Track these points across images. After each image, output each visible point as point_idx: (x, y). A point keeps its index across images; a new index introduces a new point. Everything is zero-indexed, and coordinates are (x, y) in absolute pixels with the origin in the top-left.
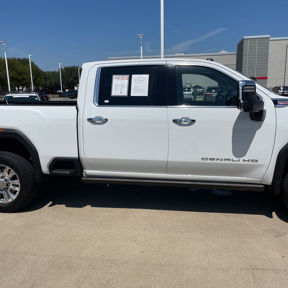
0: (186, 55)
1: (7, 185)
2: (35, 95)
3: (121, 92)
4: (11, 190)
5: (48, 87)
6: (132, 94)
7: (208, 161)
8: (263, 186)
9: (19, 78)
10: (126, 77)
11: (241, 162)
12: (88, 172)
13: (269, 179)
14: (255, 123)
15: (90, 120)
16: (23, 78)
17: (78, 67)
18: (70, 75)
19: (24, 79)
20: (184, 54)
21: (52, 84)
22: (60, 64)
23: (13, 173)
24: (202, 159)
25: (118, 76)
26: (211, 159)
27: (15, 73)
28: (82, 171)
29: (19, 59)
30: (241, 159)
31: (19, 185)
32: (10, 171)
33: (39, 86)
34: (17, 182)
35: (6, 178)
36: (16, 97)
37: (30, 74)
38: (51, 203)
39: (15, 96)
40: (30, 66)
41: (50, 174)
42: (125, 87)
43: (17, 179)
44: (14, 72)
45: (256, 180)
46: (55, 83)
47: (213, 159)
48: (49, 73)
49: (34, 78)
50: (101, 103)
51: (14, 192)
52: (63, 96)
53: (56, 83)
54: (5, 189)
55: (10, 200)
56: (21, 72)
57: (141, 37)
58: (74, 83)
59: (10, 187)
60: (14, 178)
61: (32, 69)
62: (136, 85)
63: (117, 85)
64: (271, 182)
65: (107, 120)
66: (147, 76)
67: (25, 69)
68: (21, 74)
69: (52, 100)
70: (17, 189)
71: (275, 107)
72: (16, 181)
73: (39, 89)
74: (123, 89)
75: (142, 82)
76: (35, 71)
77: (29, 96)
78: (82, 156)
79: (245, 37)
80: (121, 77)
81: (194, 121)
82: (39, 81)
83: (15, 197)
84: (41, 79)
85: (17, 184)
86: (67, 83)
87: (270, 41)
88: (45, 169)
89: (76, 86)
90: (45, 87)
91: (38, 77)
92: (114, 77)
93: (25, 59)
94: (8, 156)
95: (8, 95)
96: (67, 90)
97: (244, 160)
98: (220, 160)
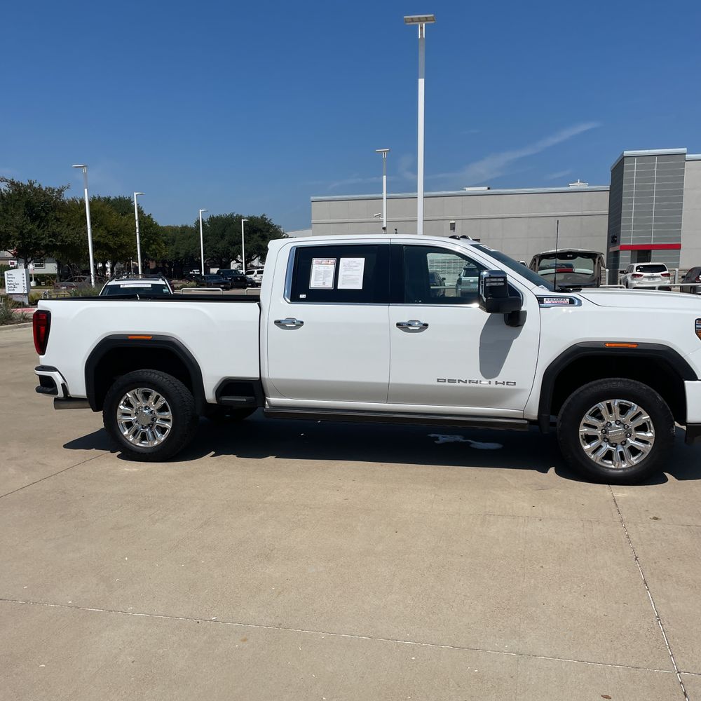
0: (491, 191)
1: (153, 419)
2: (164, 283)
3: (324, 283)
4: (158, 427)
5: (170, 263)
6: (340, 287)
7: (447, 384)
8: (526, 422)
9: (111, 244)
10: (332, 261)
11: (493, 385)
12: (273, 400)
13: (533, 412)
14: (512, 329)
15: (278, 323)
16: (121, 244)
17: (241, 218)
18: (222, 237)
19: (122, 246)
20: (486, 188)
21: (181, 255)
22: (201, 211)
23: (162, 401)
24: (438, 380)
25: (319, 260)
26: (449, 381)
27: (104, 233)
28: (264, 400)
29: (108, 200)
30: (493, 381)
31: (171, 419)
32: (158, 398)
33: (149, 259)
34: (168, 415)
35: (152, 409)
36: (126, 286)
37: (136, 235)
38: (213, 453)
39: (126, 284)
40: (137, 218)
41: (216, 402)
42: (329, 276)
43: (168, 411)
44: (101, 232)
45: (514, 413)
46: (186, 254)
47: (454, 381)
48: (174, 229)
49: (144, 243)
50: (294, 298)
51: (163, 430)
52: (205, 284)
53: (190, 254)
54: (149, 425)
55: (156, 443)
56: (116, 230)
57: (384, 156)
58: (230, 254)
59: (157, 422)
60: (163, 409)
61: (139, 224)
62: (345, 273)
63: (318, 273)
64: (536, 415)
65: (302, 323)
66: (362, 261)
67: (126, 225)
68: (116, 235)
69: (184, 293)
70: (167, 425)
71: (540, 307)
72: (166, 413)
73: (149, 267)
74: (327, 279)
75: (355, 268)
76: (146, 228)
77: (152, 285)
78: (265, 375)
79: (627, 153)
80: (324, 261)
81: (426, 325)
82: (154, 250)
83: (163, 439)
84: (159, 244)
85: (167, 417)
86: (215, 255)
87: (686, 163)
88: (210, 395)
89: (235, 262)
90: (164, 262)
91: (151, 242)
92: (315, 261)
93: (120, 198)
94: (156, 376)
95: (110, 283)
96: (214, 271)
97: (496, 383)
98: (463, 382)
